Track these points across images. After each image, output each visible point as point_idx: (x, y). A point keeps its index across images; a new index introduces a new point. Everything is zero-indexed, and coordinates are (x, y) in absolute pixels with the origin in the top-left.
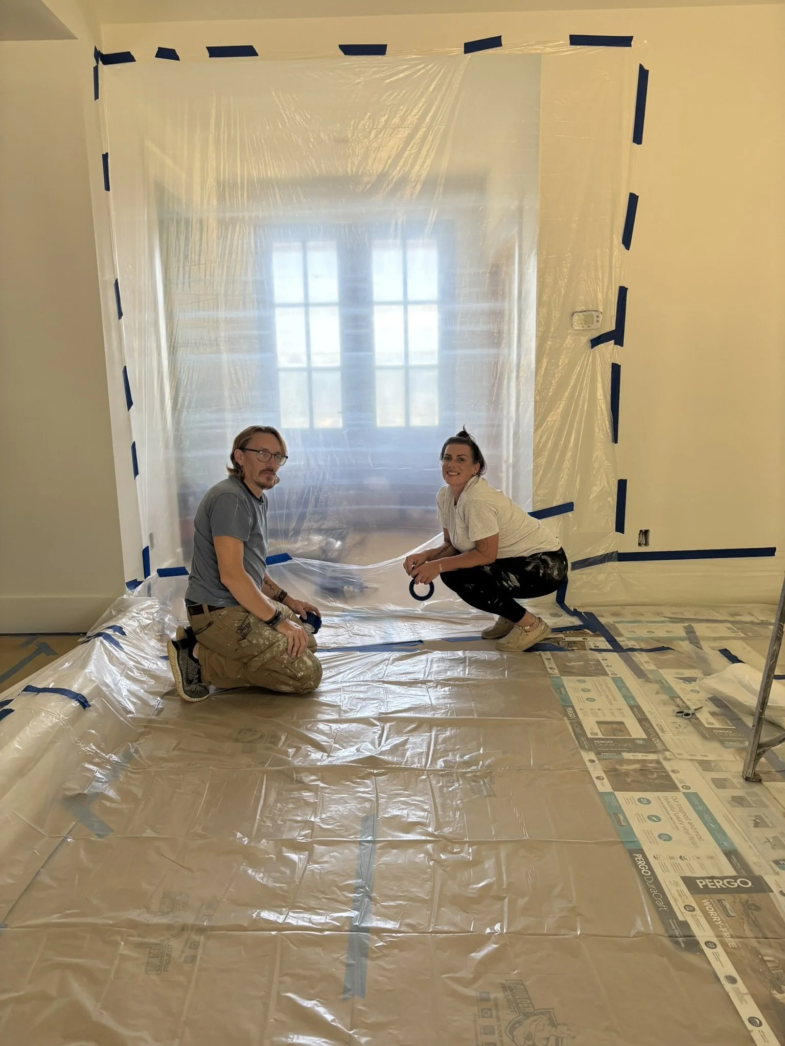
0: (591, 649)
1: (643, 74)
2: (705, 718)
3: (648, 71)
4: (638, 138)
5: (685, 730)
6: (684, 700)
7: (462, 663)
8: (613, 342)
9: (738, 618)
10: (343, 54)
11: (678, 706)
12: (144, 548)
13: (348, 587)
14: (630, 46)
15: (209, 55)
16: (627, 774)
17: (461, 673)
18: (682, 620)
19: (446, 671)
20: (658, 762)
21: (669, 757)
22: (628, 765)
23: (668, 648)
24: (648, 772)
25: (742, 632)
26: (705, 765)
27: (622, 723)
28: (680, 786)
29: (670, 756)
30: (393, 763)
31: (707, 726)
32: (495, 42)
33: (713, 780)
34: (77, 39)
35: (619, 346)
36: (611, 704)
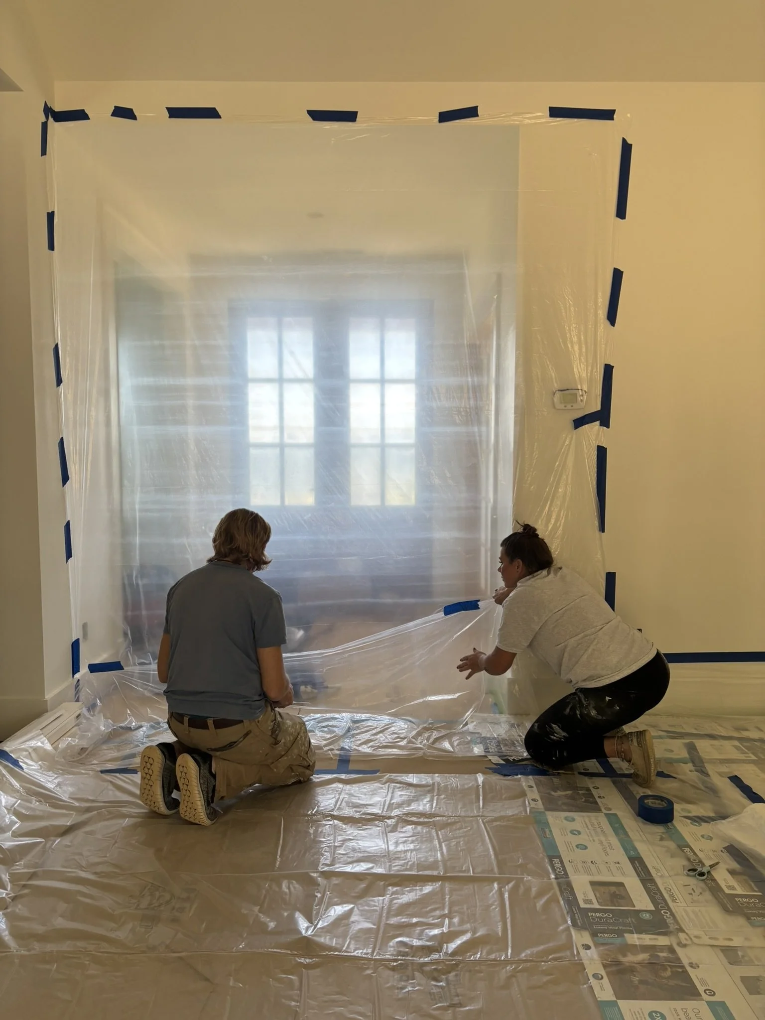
0: (580, 773)
1: (626, 149)
2: (722, 877)
3: (631, 145)
4: (621, 213)
5: (700, 897)
6: (695, 851)
7: (429, 792)
8: (598, 423)
9: (745, 734)
10: (311, 119)
11: (689, 860)
12: (74, 640)
13: (306, 687)
14: (613, 119)
15: (168, 115)
16: (631, 970)
17: (428, 805)
18: (681, 735)
19: (409, 803)
20: (671, 949)
21: (684, 942)
22: (634, 954)
23: (669, 776)
24: (659, 967)
25: (753, 754)
26: (731, 955)
27: (621, 885)
28: (701, 989)
29: (686, 939)
30: (330, 949)
31: (727, 891)
32: (472, 112)
33: (744, 979)
34: (22, 91)
35: (605, 428)
36: (607, 854)
